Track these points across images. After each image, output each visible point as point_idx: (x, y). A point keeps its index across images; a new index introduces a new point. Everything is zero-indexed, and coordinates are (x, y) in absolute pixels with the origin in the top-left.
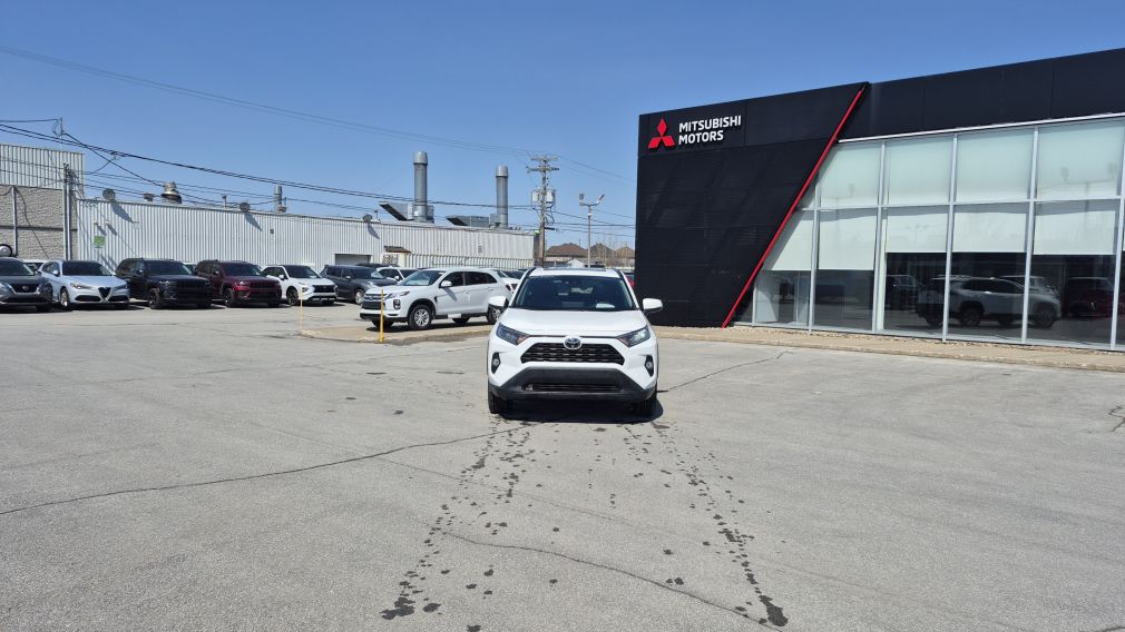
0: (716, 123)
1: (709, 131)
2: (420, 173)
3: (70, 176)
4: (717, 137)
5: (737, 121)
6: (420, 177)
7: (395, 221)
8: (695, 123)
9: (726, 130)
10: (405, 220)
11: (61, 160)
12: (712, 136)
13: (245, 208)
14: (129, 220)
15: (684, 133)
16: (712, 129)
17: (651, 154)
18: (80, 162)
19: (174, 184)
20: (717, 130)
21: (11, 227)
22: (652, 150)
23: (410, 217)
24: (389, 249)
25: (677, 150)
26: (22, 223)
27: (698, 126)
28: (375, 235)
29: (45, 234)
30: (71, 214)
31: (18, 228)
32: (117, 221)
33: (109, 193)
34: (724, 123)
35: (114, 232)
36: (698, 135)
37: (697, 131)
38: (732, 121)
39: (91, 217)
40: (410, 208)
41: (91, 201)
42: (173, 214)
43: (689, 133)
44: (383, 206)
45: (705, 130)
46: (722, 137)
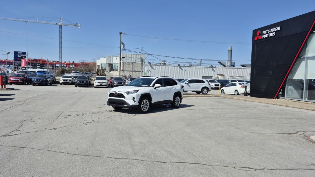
0: (273, 30)
1: (271, 33)
2: (230, 52)
3: (142, 60)
4: (273, 34)
5: (279, 28)
6: (230, 54)
7: (222, 66)
8: (267, 31)
9: (276, 32)
10: (225, 66)
11: (141, 56)
12: (271, 35)
13: (179, 65)
14: (154, 69)
15: (264, 34)
16: (272, 32)
17: (256, 42)
18: (145, 57)
19: (164, 60)
20: (273, 32)
21: (131, 71)
22: (256, 41)
23: (227, 65)
24: (218, 75)
25: (262, 40)
26: (133, 70)
27: (268, 32)
28: (214, 71)
29: (137, 72)
30: (142, 68)
31: (133, 71)
32: (151, 69)
33: (150, 63)
34: (275, 30)
35: (150, 71)
36: (268, 34)
37: (268, 33)
38: (277, 29)
39: (146, 68)
40: (227, 63)
41: (146, 65)
42: (164, 67)
43: (265, 34)
44: (219, 63)
45: (270, 33)
46: (274, 34)
